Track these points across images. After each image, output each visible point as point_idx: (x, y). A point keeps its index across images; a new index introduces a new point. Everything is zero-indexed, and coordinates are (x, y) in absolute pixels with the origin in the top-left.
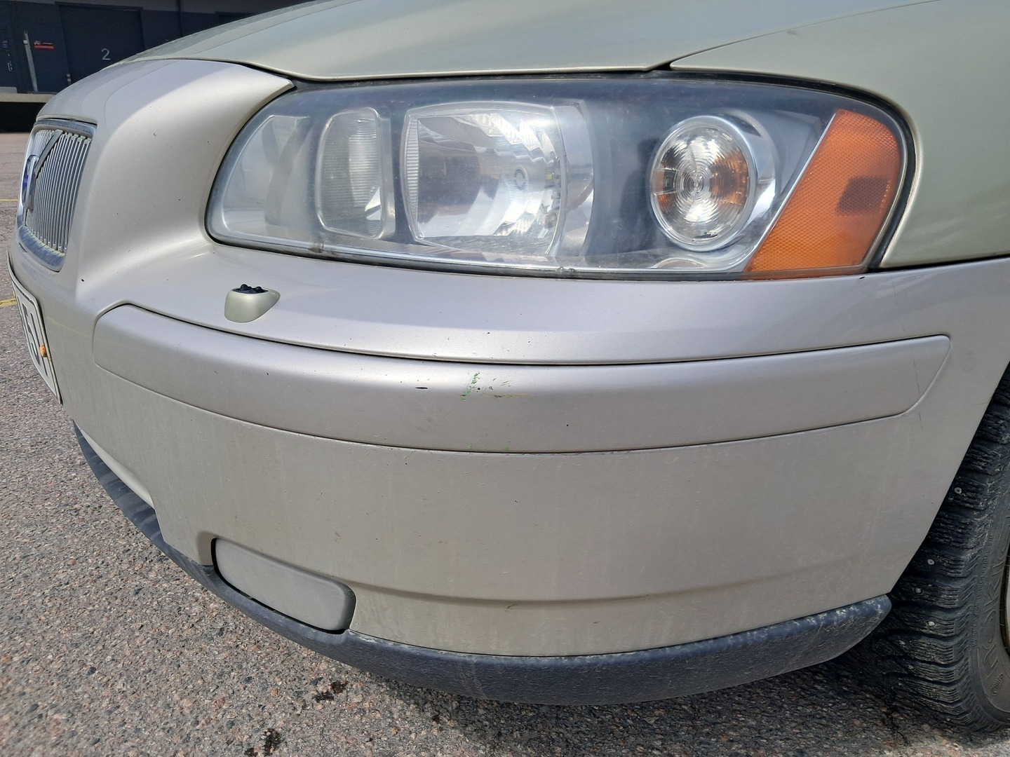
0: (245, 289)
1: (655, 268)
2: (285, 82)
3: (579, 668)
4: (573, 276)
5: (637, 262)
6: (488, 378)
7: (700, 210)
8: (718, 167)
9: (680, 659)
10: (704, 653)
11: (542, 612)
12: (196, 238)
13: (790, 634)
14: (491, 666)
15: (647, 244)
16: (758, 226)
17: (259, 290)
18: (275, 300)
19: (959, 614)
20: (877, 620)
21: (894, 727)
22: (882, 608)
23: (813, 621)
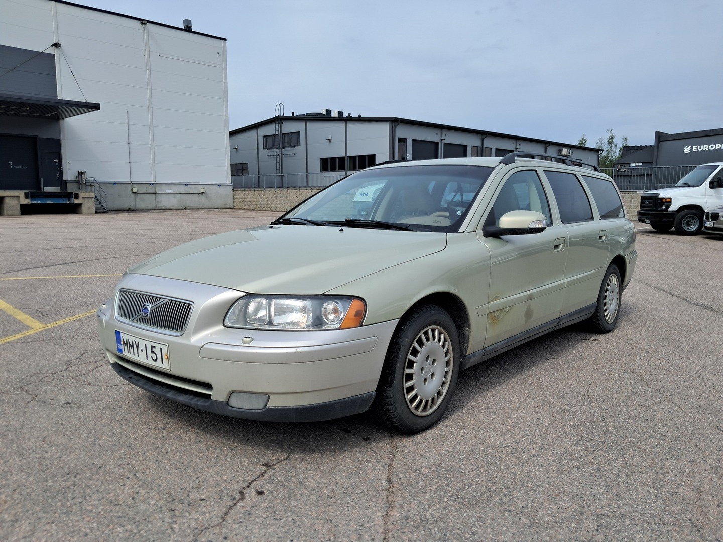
0: (246, 337)
1: (324, 328)
2: (245, 294)
3: (315, 407)
4: (310, 331)
5: (319, 327)
6: (299, 350)
7: (332, 317)
8: (333, 309)
9: (334, 404)
10: (338, 403)
11: (308, 394)
12: (222, 327)
13: (355, 399)
14: (298, 408)
15: (321, 324)
16: (342, 319)
17: (249, 338)
18: (253, 339)
19: (393, 399)
20: (373, 397)
21: (391, 437)
22: (374, 394)
23: (359, 396)
